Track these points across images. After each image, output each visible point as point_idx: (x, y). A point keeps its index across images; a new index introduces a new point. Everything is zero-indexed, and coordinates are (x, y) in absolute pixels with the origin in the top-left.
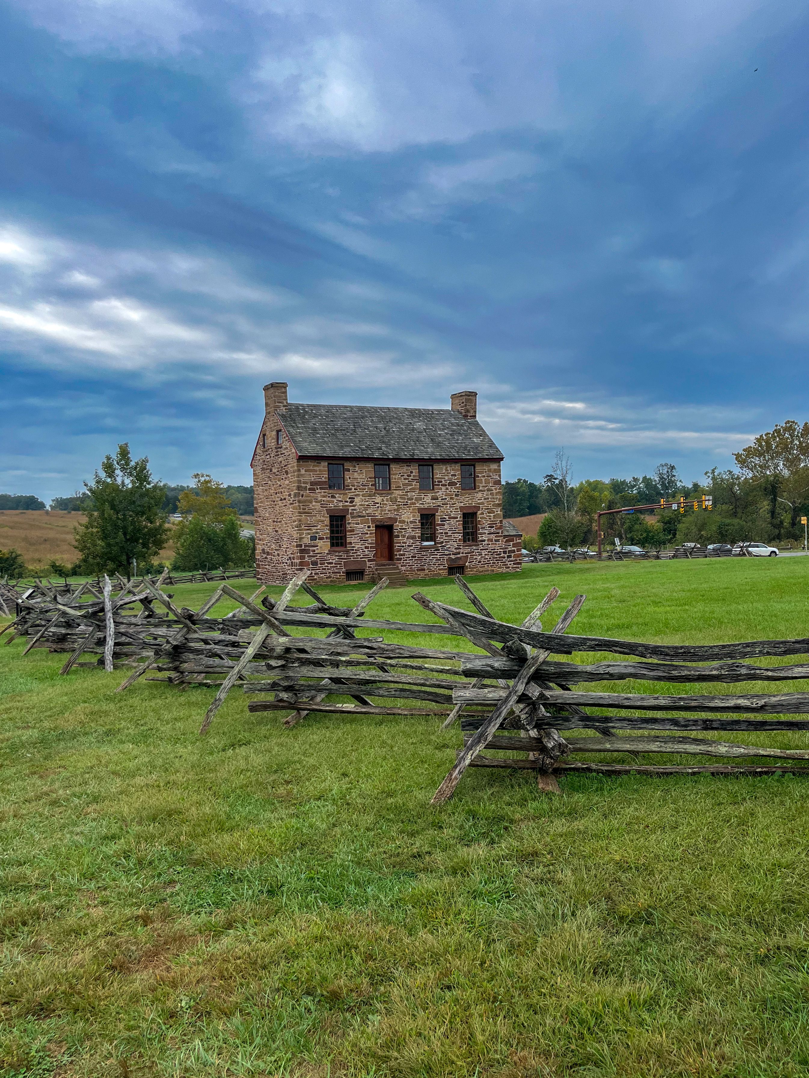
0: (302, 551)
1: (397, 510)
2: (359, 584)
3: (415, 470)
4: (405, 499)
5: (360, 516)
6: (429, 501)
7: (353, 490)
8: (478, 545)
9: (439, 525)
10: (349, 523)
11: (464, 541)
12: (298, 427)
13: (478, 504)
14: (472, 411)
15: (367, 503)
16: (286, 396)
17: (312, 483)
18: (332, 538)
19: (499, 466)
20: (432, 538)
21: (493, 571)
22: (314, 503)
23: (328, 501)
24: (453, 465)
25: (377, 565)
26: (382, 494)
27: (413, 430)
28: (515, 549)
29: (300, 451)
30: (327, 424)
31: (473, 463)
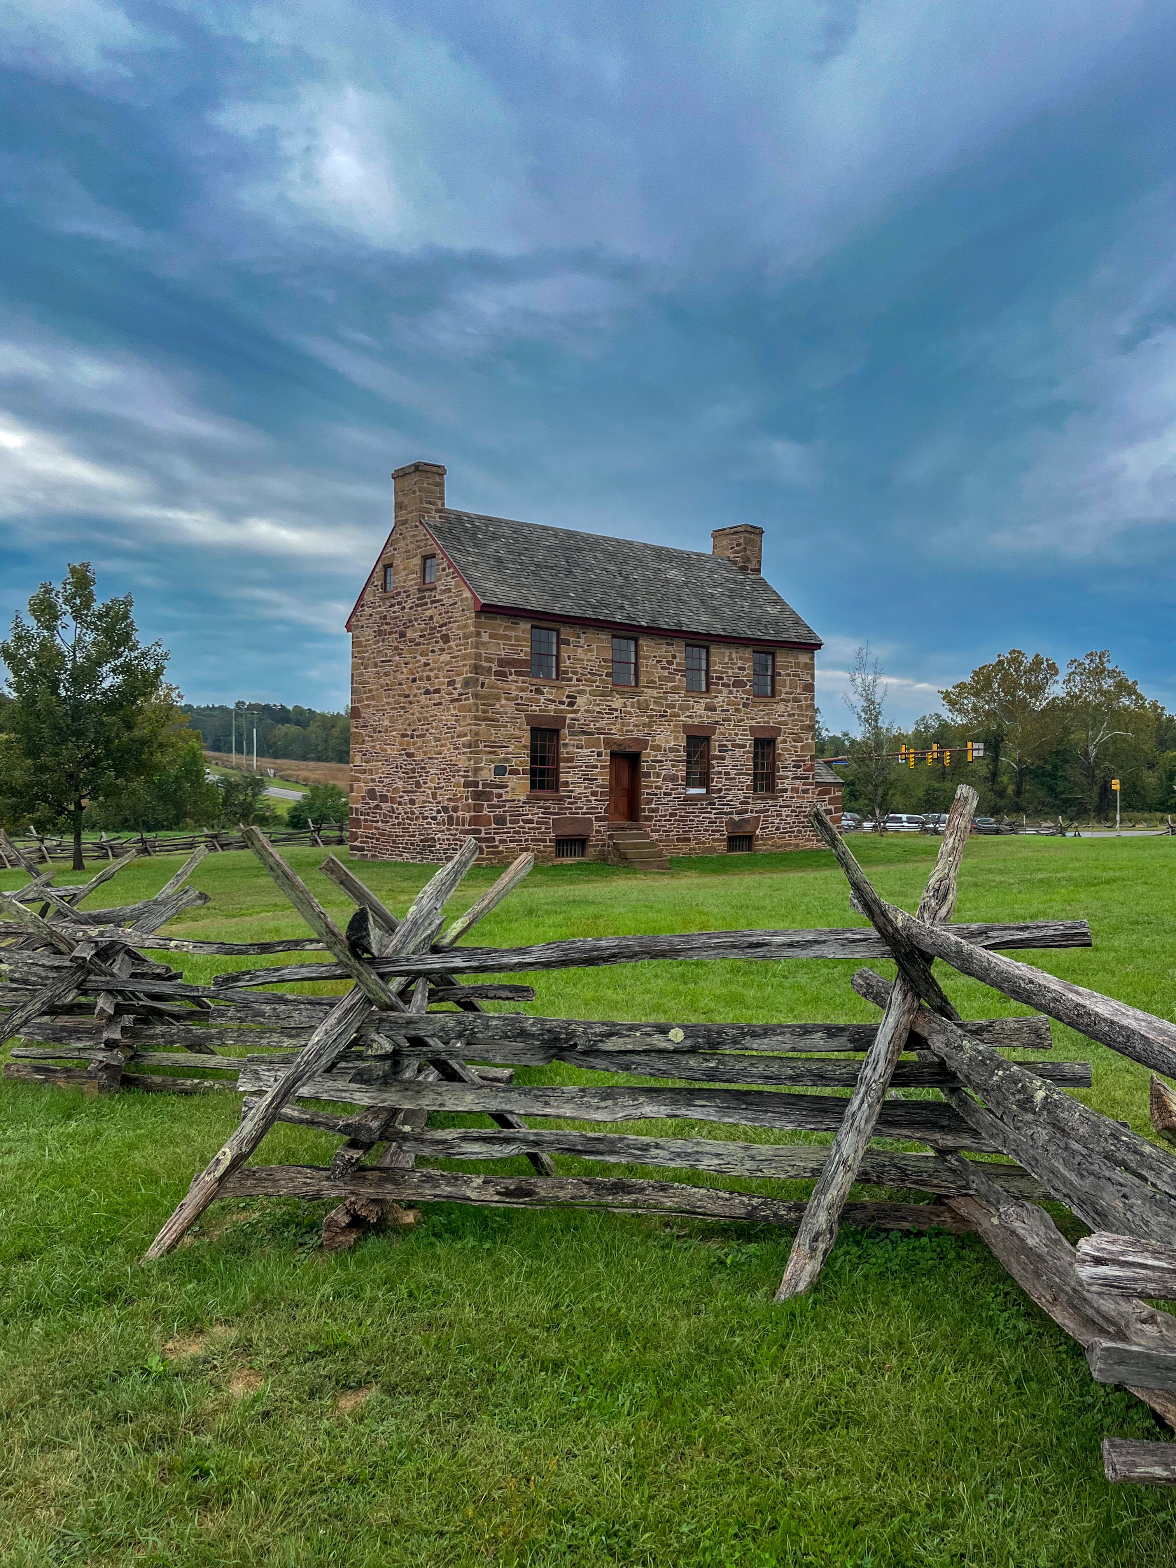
0: (478, 796)
1: (649, 725)
2: (579, 863)
3: (679, 653)
4: (661, 705)
5: (585, 733)
6: (701, 712)
7: (574, 682)
8: (776, 798)
9: (716, 758)
10: (565, 745)
11: (755, 790)
12: (468, 552)
13: (780, 723)
14: (754, 561)
15: (597, 709)
16: (442, 492)
17: (502, 662)
18: (533, 772)
19: (812, 659)
20: (704, 781)
21: (797, 845)
22: (503, 702)
23: (529, 699)
24: (740, 650)
25: (610, 828)
26: (624, 693)
27: (667, 581)
28: (832, 807)
29: (483, 595)
30: (520, 554)
31: (771, 649)
